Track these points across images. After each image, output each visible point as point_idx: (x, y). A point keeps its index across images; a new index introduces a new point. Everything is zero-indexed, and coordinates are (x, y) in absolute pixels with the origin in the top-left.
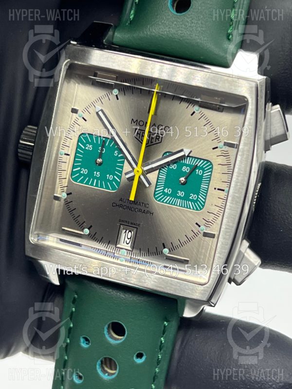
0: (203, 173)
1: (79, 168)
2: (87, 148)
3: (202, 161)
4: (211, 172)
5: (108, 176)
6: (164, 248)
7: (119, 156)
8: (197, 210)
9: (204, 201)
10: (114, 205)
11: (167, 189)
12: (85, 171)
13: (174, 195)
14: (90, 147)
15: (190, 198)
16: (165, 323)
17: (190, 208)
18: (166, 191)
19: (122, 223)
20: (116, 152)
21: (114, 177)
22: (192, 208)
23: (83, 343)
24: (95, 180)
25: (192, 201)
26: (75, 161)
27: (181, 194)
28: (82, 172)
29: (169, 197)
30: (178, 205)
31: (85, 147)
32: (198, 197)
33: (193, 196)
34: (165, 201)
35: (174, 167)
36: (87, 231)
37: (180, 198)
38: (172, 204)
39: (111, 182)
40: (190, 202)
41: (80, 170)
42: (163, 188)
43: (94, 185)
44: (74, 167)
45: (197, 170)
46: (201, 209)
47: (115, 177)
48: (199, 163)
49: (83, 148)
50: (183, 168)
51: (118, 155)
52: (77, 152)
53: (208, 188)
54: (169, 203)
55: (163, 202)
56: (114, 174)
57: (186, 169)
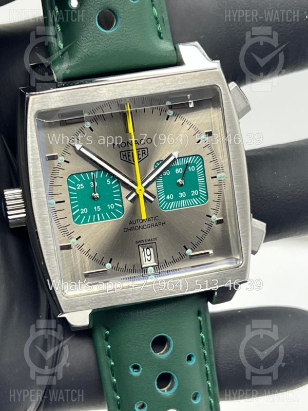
0: (196, 168)
1: (78, 210)
2: (78, 188)
3: (191, 158)
4: (203, 163)
5: (109, 206)
6: (187, 249)
7: (113, 183)
8: (202, 203)
9: (205, 192)
10: (125, 230)
11: (168, 196)
12: (84, 211)
13: (177, 198)
14: (81, 186)
15: (192, 195)
16: (199, 318)
17: (196, 204)
18: (168, 197)
19: (140, 244)
20: (108, 181)
21: (114, 205)
22: (197, 203)
23: (133, 371)
24: (98, 215)
25: (195, 197)
26: (72, 205)
27: (182, 195)
28: (82, 213)
29: (173, 203)
30: (184, 206)
31: (76, 187)
32: (199, 192)
33: (195, 193)
34: (171, 208)
35: (167, 173)
36: (109, 266)
37: (183, 198)
38: (178, 208)
39: (114, 211)
40: (194, 199)
41: (80, 211)
42: (164, 196)
43: (99, 219)
44: (73, 211)
45: (189, 168)
46: (206, 201)
47: (116, 204)
48: (190, 160)
49: (75, 189)
50: (176, 171)
51: (111, 183)
52: (71, 195)
53: (205, 180)
54: (175, 208)
55: (169, 209)
56: (114, 202)
57: (179, 171)
